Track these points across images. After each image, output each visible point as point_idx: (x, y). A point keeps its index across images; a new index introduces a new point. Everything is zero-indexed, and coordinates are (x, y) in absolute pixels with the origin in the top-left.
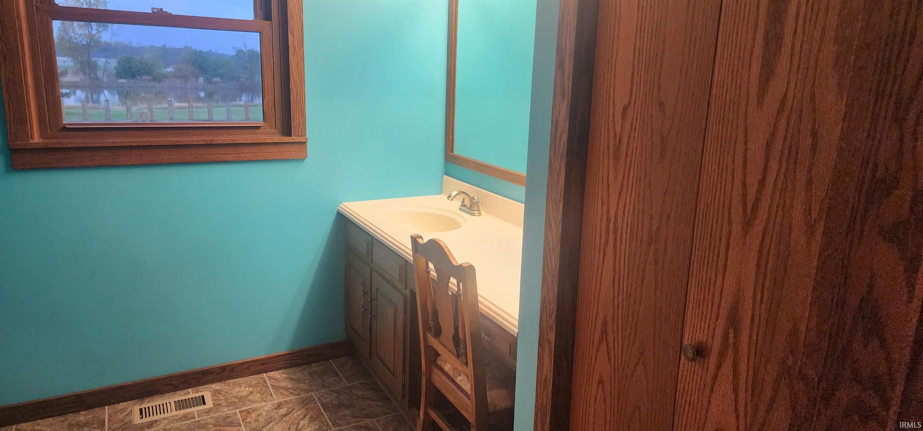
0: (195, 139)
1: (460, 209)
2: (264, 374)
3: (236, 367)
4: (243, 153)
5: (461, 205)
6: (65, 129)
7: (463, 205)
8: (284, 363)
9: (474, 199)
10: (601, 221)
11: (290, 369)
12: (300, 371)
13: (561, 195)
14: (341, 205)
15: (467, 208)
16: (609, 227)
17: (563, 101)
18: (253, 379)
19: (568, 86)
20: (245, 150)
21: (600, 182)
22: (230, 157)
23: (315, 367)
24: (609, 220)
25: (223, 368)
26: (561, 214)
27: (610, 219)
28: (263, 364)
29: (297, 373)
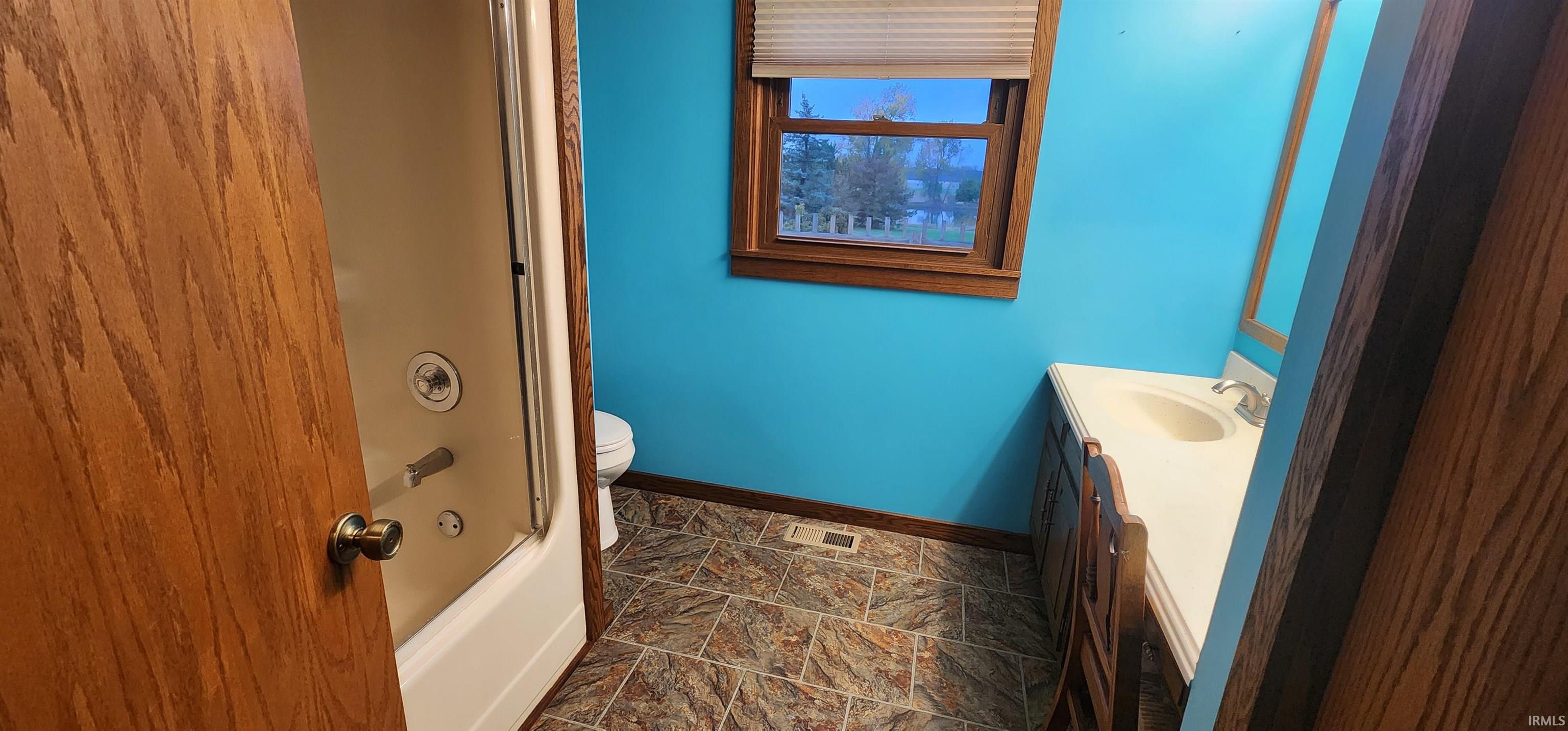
0: (919, 263)
1: (1236, 409)
2: (923, 538)
3: (894, 519)
4: (939, 284)
5: (1239, 404)
6: (778, 241)
7: (1244, 404)
8: (946, 534)
9: (1264, 400)
10: (1426, 561)
11: (952, 544)
12: (962, 551)
13: (1322, 465)
14: (1052, 366)
15: (1248, 411)
16: (1443, 588)
17: (1377, 250)
18: (909, 539)
19: (1399, 213)
20: (969, 282)
21: (1449, 466)
22: (925, 287)
23: (981, 554)
24: (1447, 571)
25: (881, 516)
26: (1314, 506)
27: (1452, 571)
28: (923, 527)
29: (959, 552)
